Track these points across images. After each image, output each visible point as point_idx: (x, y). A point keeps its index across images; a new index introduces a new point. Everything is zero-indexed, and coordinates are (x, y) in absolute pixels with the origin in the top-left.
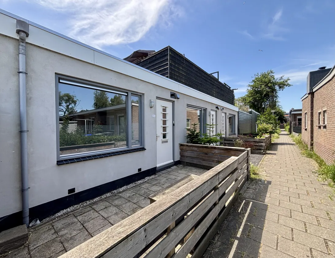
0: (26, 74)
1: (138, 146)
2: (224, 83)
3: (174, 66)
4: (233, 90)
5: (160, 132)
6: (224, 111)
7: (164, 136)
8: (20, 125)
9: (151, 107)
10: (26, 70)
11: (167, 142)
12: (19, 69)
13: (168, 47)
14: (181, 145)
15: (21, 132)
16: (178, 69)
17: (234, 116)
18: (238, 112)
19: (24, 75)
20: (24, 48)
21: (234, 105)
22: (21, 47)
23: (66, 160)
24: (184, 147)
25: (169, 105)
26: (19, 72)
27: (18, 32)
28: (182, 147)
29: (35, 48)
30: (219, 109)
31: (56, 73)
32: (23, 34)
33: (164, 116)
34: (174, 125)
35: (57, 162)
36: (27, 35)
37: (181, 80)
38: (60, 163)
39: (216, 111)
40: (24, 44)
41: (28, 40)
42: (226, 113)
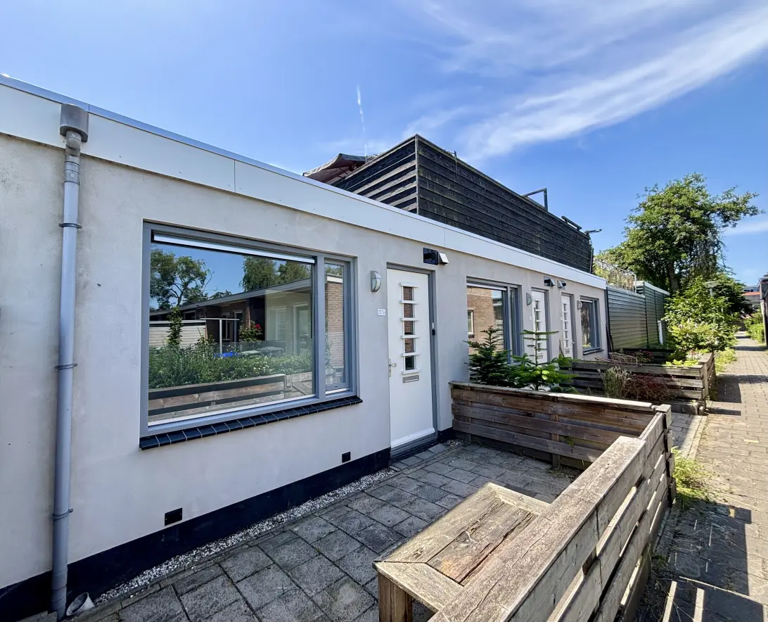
0: (78, 227)
1: (340, 392)
2: (563, 217)
3: (433, 184)
4: (588, 233)
5: (397, 352)
6: (567, 289)
7: (410, 363)
8: (59, 349)
9: (374, 291)
10: (79, 219)
11: (416, 378)
12: (62, 217)
13: (414, 138)
14: (455, 387)
15: (60, 368)
16: (443, 189)
17: (596, 301)
18: (606, 291)
19: (75, 229)
20: (76, 169)
21: (592, 272)
22: (69, 167)
23: (162, 436)
24: (465, 394)
25: (419, 283)
26: (63, 225)
27: (65, 132)
28: (457, 392)
29: (101, 167)
30: (553, 285)
31: (145, 221)
32: (75, 137)
33: (409, 310)
34: (433, 332)
35: (142, 439)
36: (84, 139)
37: (450, 216)
38: (148, 443)
39: (546, 292)
40: (76, 160)
41: (86, 149)
42: (571, 296)
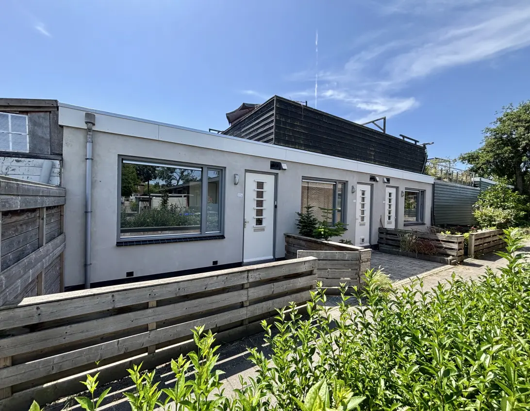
0: (92, 159)
1: (216, 232)
2: (401, 135)
4: (424, 145)
5: (251, 215)
7: (259, 222)
8: (86, 206)
9: (235, 184)
10: (92, 156)
11: (263, 230)
12: (86, 155)
13: (274, 97)
14: (288, 236)
15: (86, 212)
16: (293, 125)
17: (423, 192)
18: (434, 185)
19: (91, 160)
20: (91, 137)
22: (88, 136)
23: (126, 242)
24: (291, 240)
25: (269, 181)
26: (87, 159)
27: (86, 123)
28: (288, 239)
29: (101, 134)
31: (118, 155)
32: (91, 125)
33: (260, 194)
34: (276, 207)
35: (117, 243)
36: (94, 125)
38: (120, 244)
39: (372, 185)
40: (91, 133)
41: (94, 128)
